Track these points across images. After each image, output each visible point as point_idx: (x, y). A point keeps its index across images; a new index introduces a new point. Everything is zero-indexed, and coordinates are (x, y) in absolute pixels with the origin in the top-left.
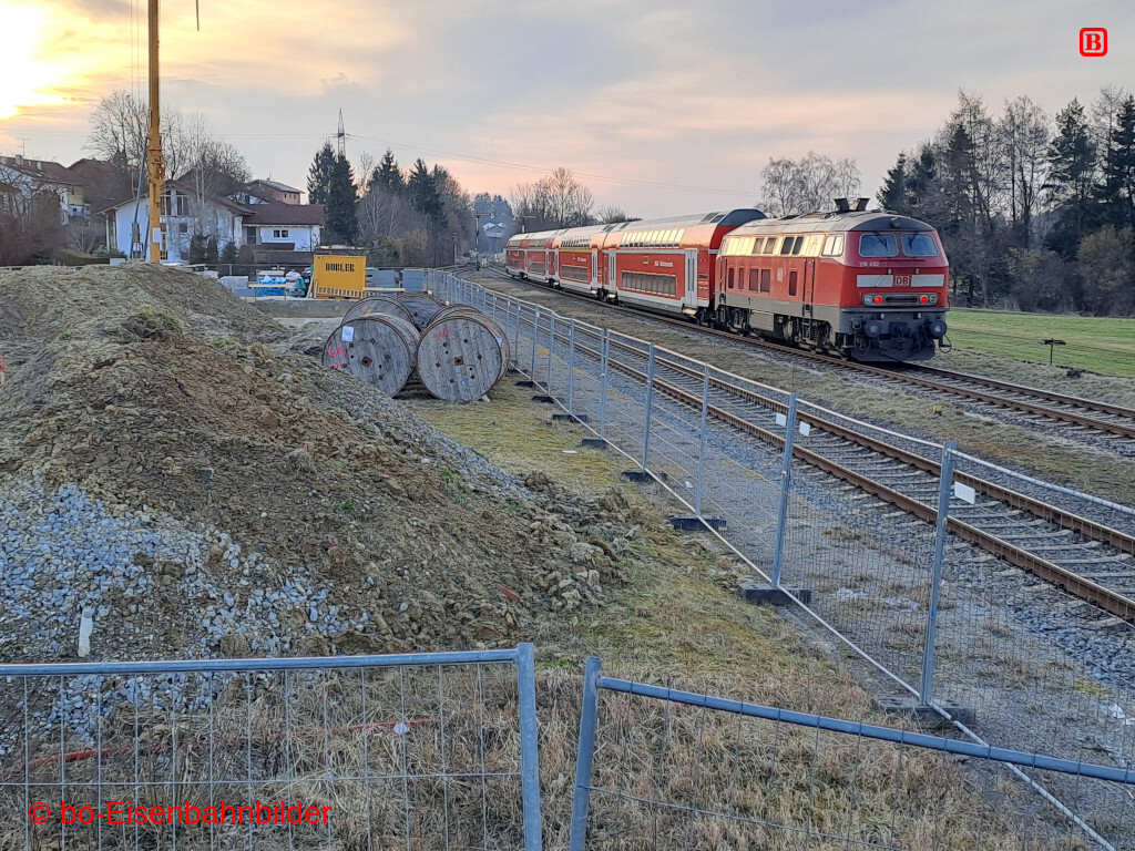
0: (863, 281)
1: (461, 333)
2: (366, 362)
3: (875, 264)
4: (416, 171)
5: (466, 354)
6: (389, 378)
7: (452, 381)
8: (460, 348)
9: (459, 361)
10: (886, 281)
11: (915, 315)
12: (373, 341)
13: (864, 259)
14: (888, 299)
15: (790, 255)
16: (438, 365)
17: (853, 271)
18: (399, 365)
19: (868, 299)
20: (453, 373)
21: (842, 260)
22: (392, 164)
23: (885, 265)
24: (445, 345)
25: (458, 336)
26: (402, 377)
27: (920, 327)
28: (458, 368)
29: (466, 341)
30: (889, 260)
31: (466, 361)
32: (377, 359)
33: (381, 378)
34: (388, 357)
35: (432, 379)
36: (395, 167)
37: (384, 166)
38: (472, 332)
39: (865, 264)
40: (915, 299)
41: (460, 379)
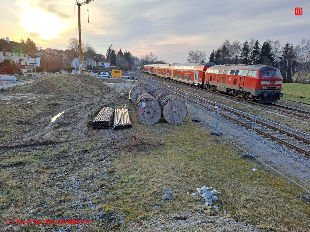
0: (263, 83)
1: (176, 104)
2: (148, 113)
3: (266, 79)
5: (177, 110)
6: (155, 118)
7: (173, 118)
8: (175, 108)
9: (175, 112)
10: (268, 83)
11: (274, 92)
12: (151, 107)
13: (263, 77)
14: (269, 88)
15: (234, 75)
16: (169, 113)
17: (259, 80)
18: (158, 114)
19: (263, 88)
20: (173, 115)
21: (257, 77)
22: (121, 51)
23: (269, 79)
24: (171, 107)
25: (175, 105)
26: (159, 117)
27: (275, 95)
28: (175, 114)
29: (177, 106)
30: (269, 77)
31: (177, 112)
32: (152, 112)
33: (153, 117)
34: (155, 111)
35: (167, 117)
38: (179, 103)
39: (264, 79)
40: (275, 88)
41: (175, 117)
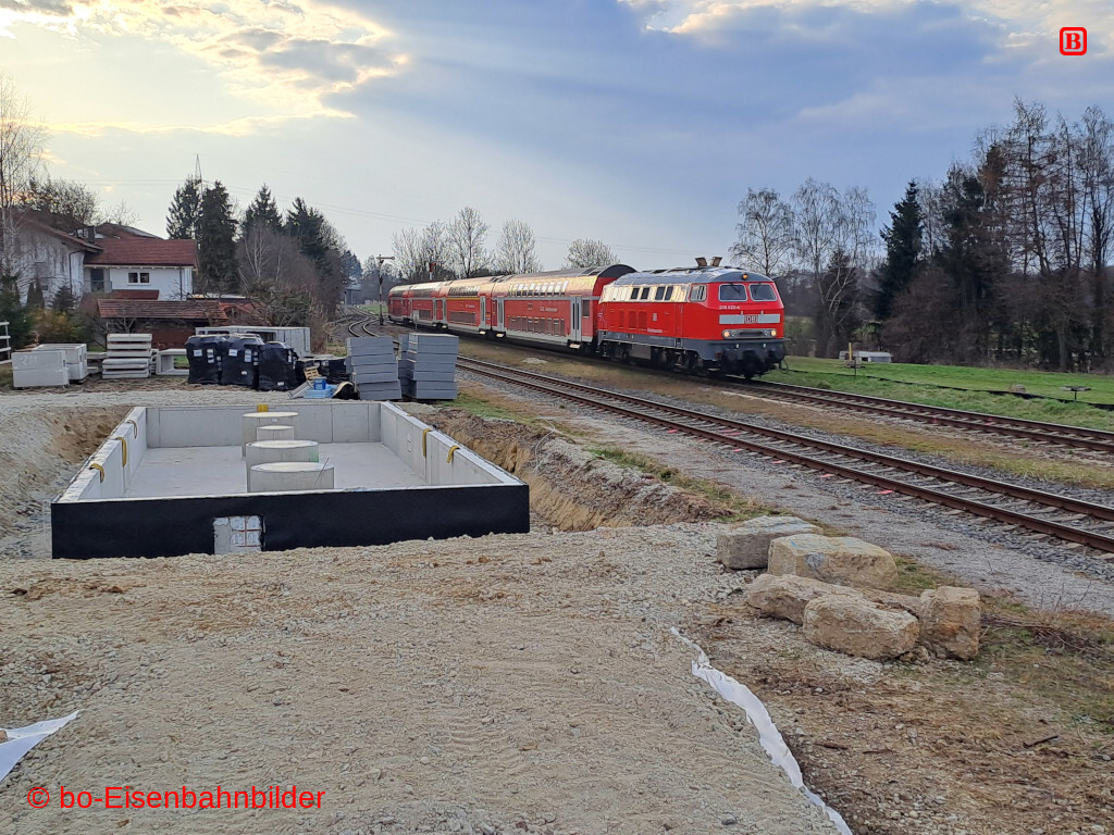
4: (296, 211)
22: (269, 202)
36: (273, 205)
37: (259, 203)
